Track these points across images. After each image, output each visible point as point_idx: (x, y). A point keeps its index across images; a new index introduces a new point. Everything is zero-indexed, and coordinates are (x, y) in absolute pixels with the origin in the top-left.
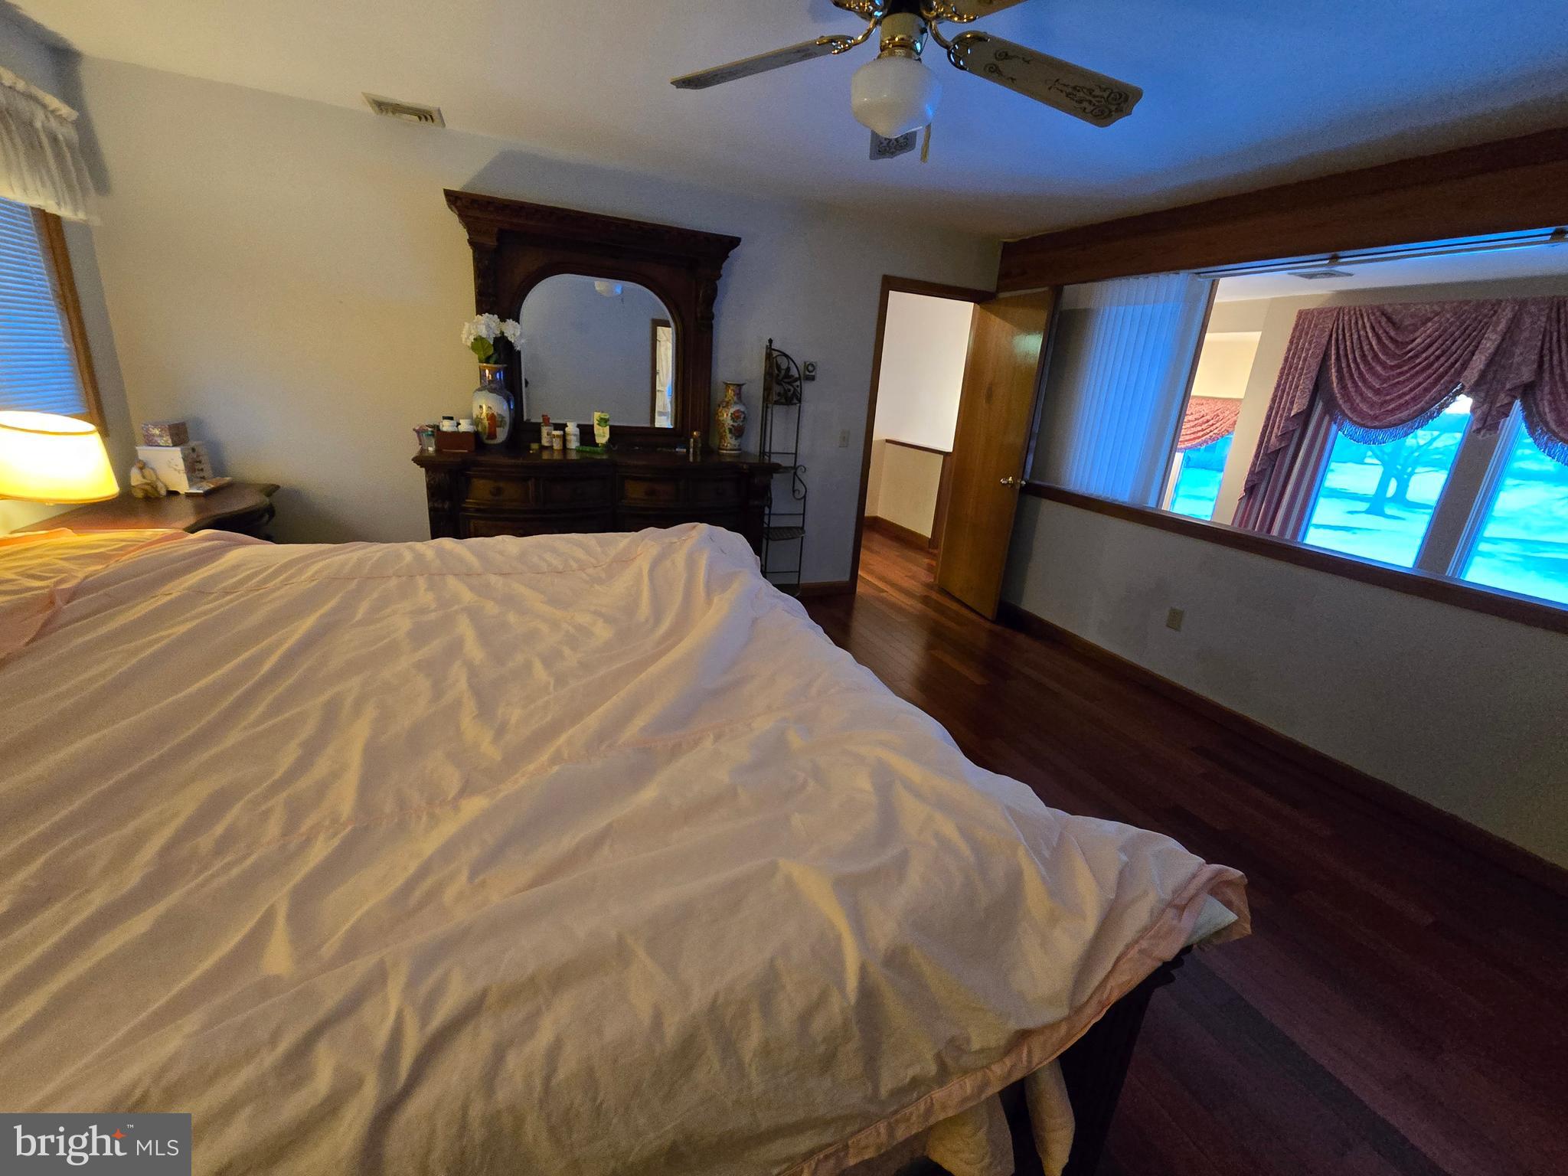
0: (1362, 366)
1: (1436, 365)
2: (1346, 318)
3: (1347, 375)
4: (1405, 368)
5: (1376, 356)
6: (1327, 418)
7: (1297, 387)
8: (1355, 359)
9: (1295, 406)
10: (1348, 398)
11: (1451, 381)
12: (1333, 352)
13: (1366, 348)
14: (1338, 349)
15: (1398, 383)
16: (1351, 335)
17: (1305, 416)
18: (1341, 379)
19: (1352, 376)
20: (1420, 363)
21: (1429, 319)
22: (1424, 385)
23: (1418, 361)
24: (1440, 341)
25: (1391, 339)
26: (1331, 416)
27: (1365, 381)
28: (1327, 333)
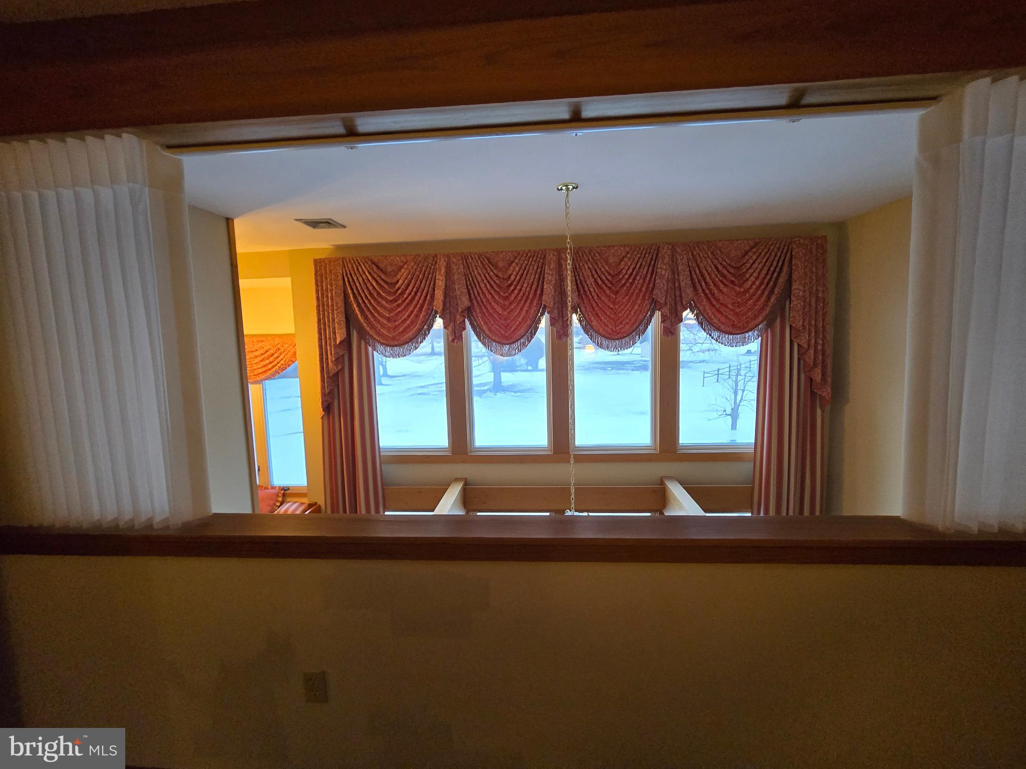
0: (372, 302)
1: (417, 298)
2: (350, 266)
3: (365, 309)
4: (400, 301)
5: (378, 293)
6: (363, 342)
7: (333, 320)
8: (366, 295)
9: (337, 336)
10: (373, 327)
11: (428, 309)
12: (350, 291)
13: (371, 288)
14: (352, 289)
15: (399, 312)
16: (357, 279)
17: (347, 343)
18: (362, 311)
19: (368, 309)
20: (407, 298)
21: (401, 267)
22: (415, 312)
23: (405, 296)
24: (413, 281)
25: (383, 280)
26: (365, 340)
27: (378, 312)
28: (340, 277)
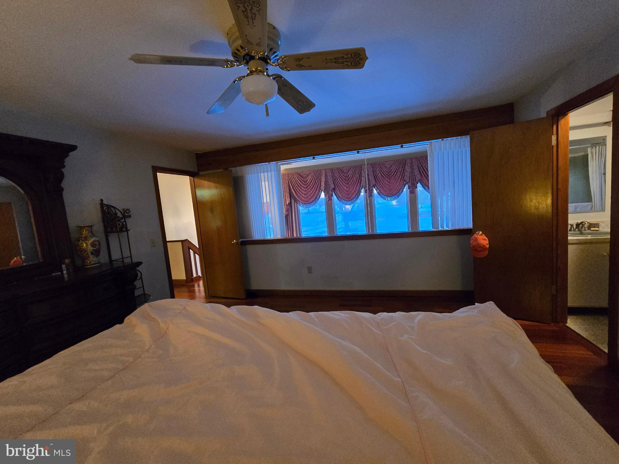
0: (299, 188)
1: (315, 186)
2: (290, 176)
3: (296, 191)
4: (309, 188)
5: (301, 185)
6: (296, 203)
7: (285, 196)
8: (296, 186)
9: (287, 201)
10: (299, 197)
11: (319, 190)
12: (291, 185)
13: (298, 183)
15: (308, 192)
16: (293, 180)
17: (290, 204)
18: (295, 192)
19: (297, 191)
20: (311, 186)
21: (309, 175)
22: (314, 191)
23: (310, 185)
24: (313, 180)
25: (303, 180)
27: (301, 192)
28: (287, 180)
